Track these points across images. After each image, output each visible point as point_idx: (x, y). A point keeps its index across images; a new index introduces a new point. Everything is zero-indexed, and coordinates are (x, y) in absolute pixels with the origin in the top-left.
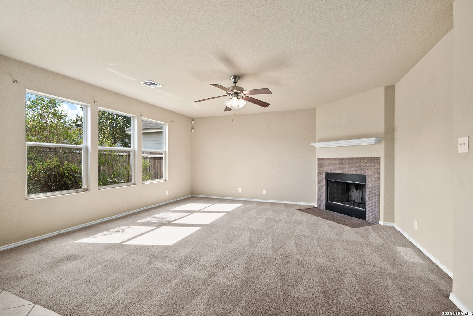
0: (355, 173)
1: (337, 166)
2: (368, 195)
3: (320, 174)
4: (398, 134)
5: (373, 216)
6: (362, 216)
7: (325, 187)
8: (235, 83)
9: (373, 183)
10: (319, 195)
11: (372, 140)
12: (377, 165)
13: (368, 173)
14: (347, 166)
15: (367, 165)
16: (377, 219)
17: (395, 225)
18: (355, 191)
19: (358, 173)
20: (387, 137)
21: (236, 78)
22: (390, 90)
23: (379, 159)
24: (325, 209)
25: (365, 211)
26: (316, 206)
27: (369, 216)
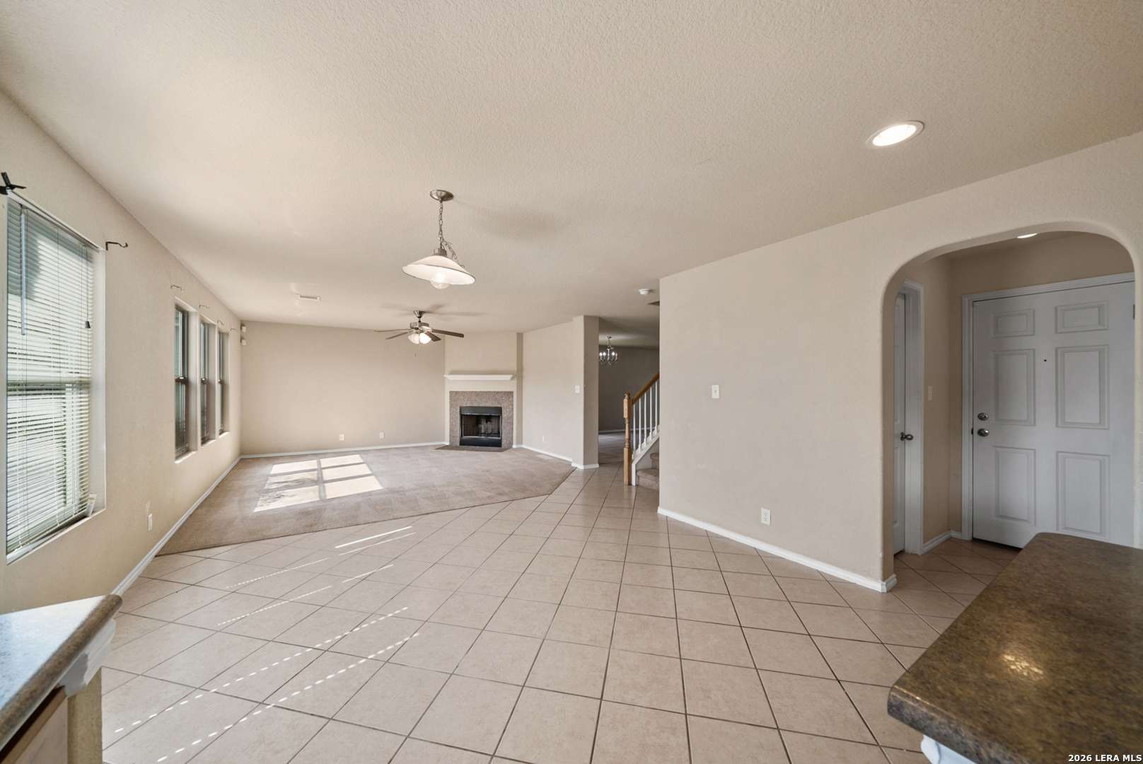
0: (492, 406)
1: (473, 399)
2: (503, 425)
3: (452, 409)
4: (525, 373)
5: (508, 442)
6: (498, 444)
7: (459, 422)
8: (420, 317)
9: (508, 414)
10: (451, 431)
11: (508, 377)
12: (511, 398)
13: (504, 405)
14: (483, 399)
16: (511, 444)
17: (523, 446)
19: (495, 406)
20: (519, 375)
21: (421, 313)
22: (520, 336)
23: (512, 392)
24: (460, 445)
25: (501, 440)
26: (448, 444)
27: (504, 443)
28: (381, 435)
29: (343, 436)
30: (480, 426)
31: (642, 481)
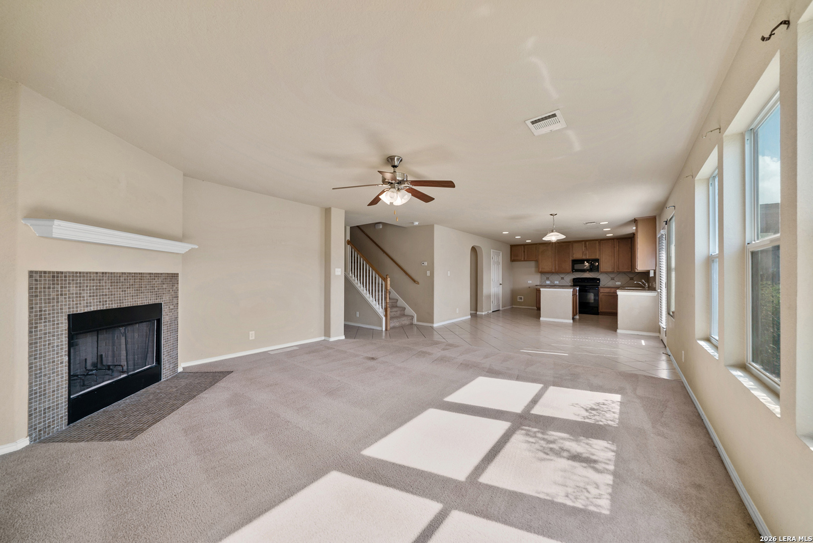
13: (164, 300)
15: (164, 286)
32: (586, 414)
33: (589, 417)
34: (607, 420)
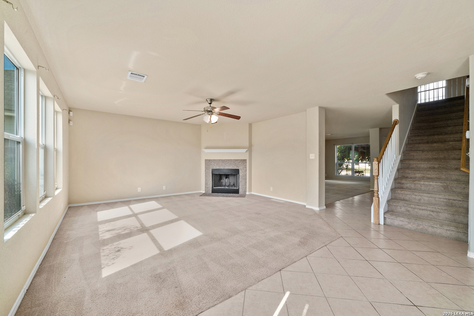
0: (233, 168)
1: (220, 164)
2: (241, 179)
3: (207, 170)
4: (253, 148)
5: (243, 191)
6: (237, 192)
7: (211, 178)
8: (210, 104)
9: (243, 173)
10: (206, 184)
11: (244, 151)
12: (245, 164)
13: (240, 168)
14: (227, 164)
15: (240, 164)
16: (245, 191)
17: (253, 193)
18: (225, 179)
19: (234, 168)
20: (250, 149)
21: (212, 100)
22: (250, 125)
23: (246, 160)
24: (212, 193)
25: (239, 189)
26: (204, 192)
27: (241, 191)
28: (164, 188)
29: (140, 188)
30: (222, 181)
31: (389, 221)
32: (120, 246)
33: (118, 245)
34: (107, 249)
